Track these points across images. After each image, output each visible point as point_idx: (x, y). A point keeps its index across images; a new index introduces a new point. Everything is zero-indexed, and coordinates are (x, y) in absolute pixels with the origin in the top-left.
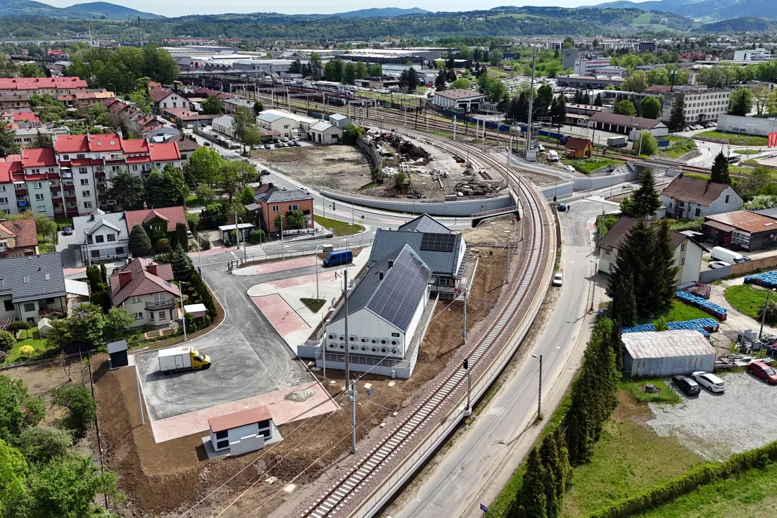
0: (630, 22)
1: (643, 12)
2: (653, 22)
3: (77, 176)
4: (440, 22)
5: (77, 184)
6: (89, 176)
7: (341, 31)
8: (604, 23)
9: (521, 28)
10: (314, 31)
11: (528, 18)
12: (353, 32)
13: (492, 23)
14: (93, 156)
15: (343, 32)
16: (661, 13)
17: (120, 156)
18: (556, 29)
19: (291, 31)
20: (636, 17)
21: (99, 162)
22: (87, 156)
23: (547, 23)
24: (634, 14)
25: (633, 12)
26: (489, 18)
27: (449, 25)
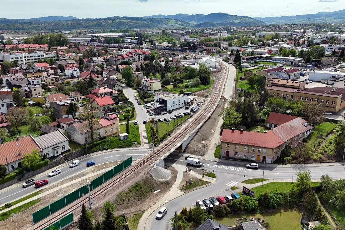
0: (167, 24)
1: (172, 20)
2: (176, 23)
3: (136, 57)
4: (95, 23)
5: (136, 58)
6: (137, 57)
7: (50, 27)
8: (158, 24)
9: (128, 26)
10: (37, 27)
11: (130, 22)
12: (56, 28)
13: (117, 24)
14: (138, 53)
15: (52, 28)
16: (178, 20)
17: (142, 53)
18: (142, 26)
19: (25, 27)
20: (169, 21)
21: (139, 54)
22: (137, 53)
23: (138, 24)
24: (169, 20)
25: (167, 20)
26: (114, 21)
27: (99, 24)
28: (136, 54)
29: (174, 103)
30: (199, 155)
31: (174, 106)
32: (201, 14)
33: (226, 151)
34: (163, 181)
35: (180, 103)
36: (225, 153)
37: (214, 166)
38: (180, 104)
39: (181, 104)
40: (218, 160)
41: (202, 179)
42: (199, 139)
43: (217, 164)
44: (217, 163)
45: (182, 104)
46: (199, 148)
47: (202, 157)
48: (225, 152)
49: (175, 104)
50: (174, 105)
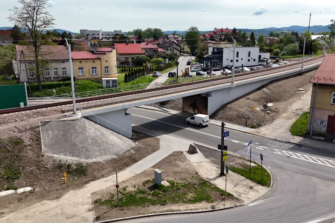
28: (221, 34)
29: (237, 56)
30: (246, 126)
31: (237, 61)
32: (319, 26)
33: (329, 116)
34: (70, 162)
35: (250, 58)
36: (326, 123)
37: (280, 153)
38: (249, 60)
39: (252, 61)
40: (297, 139)
41: (214, 179)
42: (261, 98)
43: (291, 149)
44: (292, 146)
45: (254, 60)
46: (253, 111)
47: (253, 130)
48: (326, 119)
49: (239, 59)
50: (237, 59)
